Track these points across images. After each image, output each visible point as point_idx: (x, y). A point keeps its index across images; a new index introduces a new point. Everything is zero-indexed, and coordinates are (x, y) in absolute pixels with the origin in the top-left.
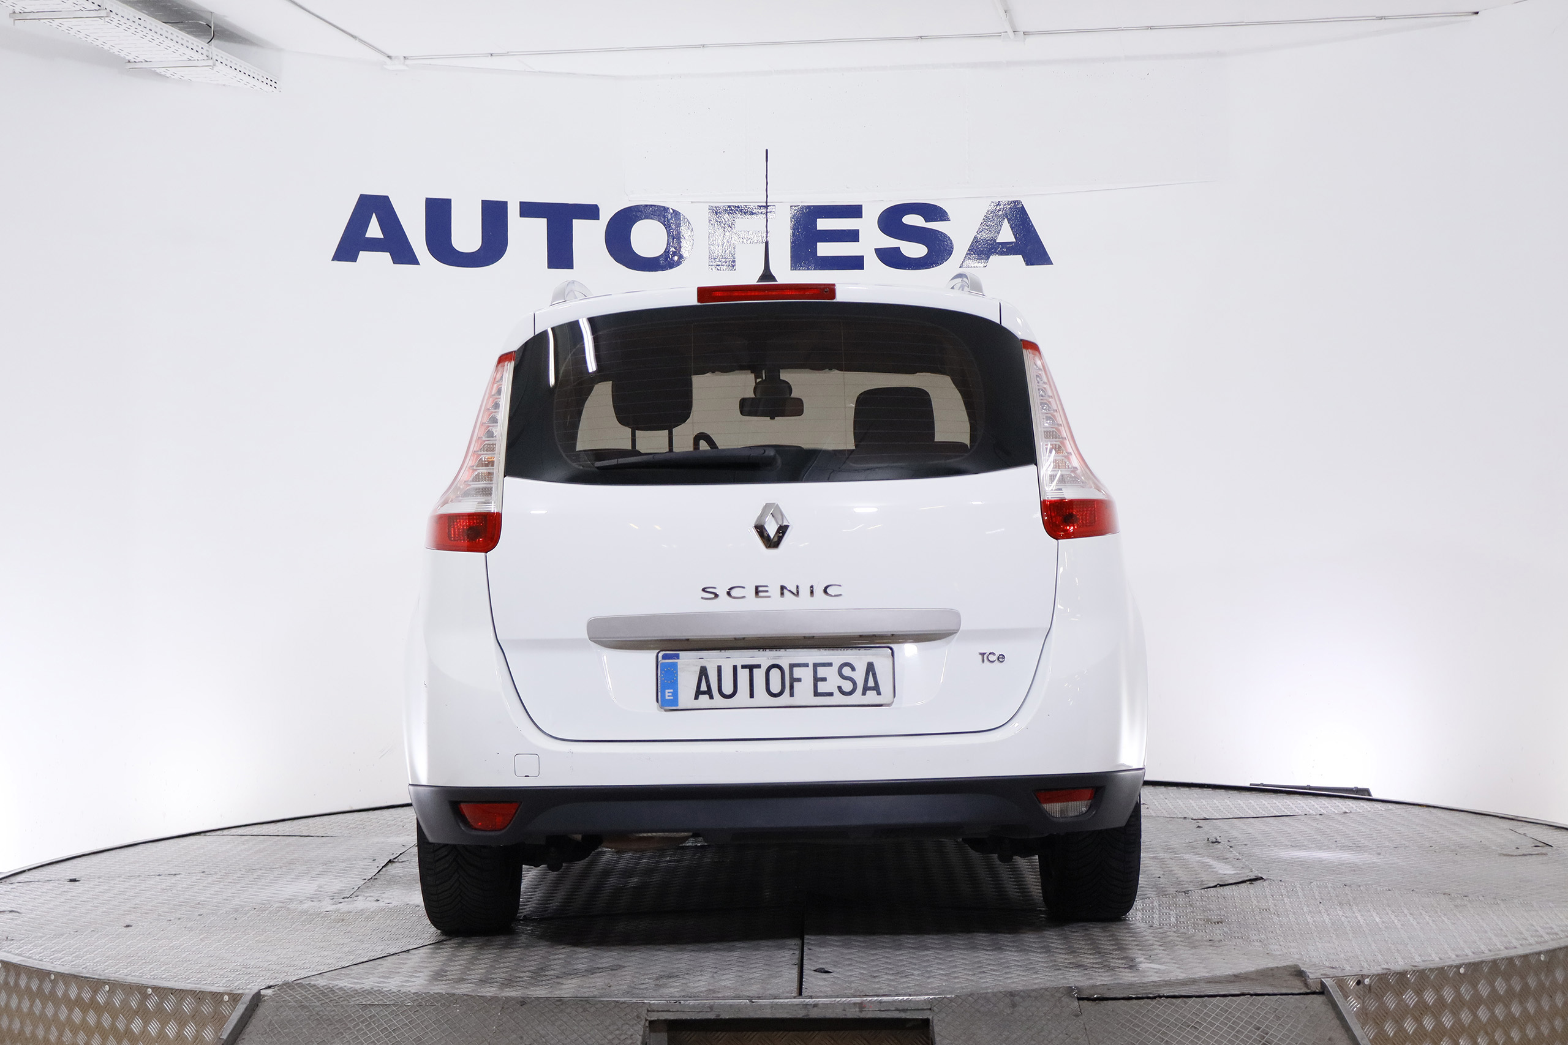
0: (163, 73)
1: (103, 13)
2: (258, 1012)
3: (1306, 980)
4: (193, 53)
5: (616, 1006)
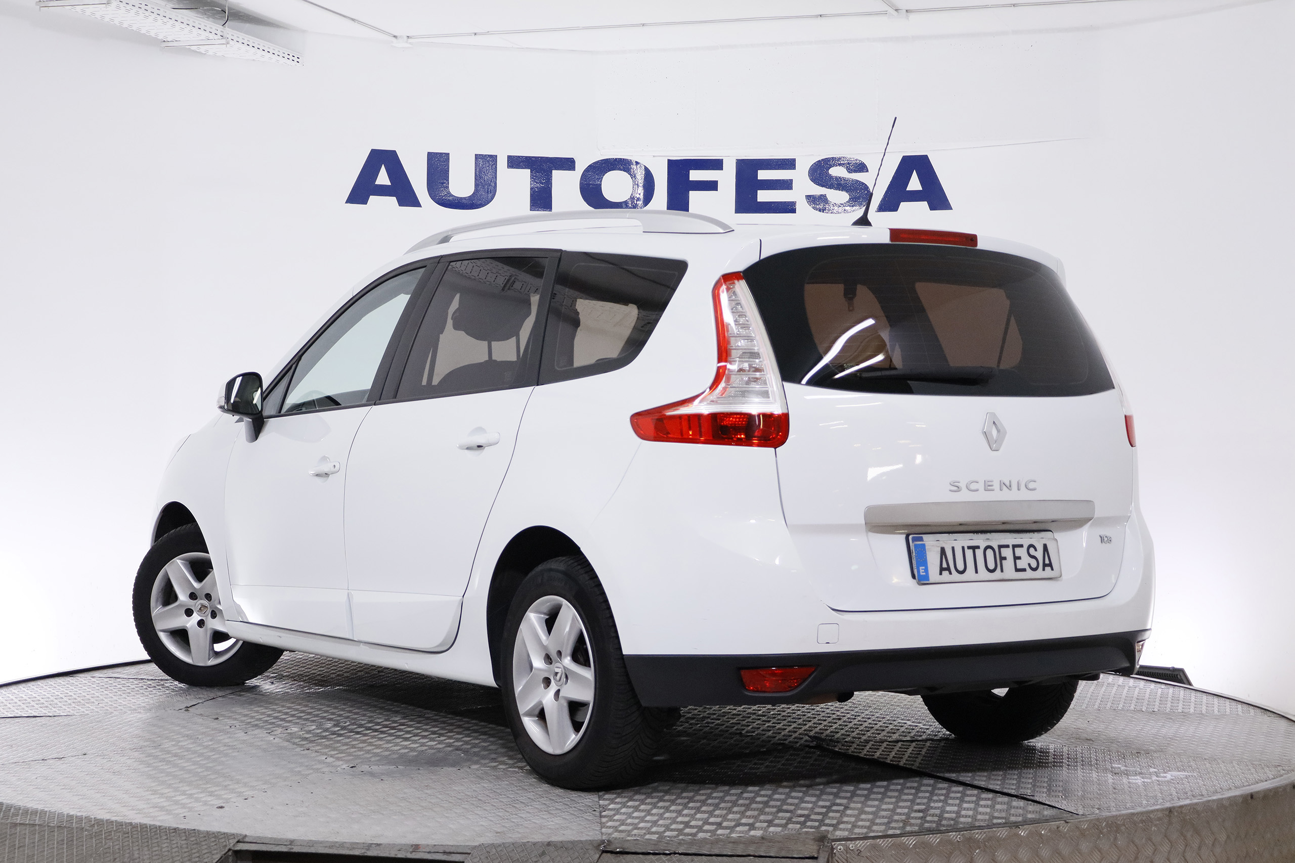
0: (197, 50)
5: (215, 837)
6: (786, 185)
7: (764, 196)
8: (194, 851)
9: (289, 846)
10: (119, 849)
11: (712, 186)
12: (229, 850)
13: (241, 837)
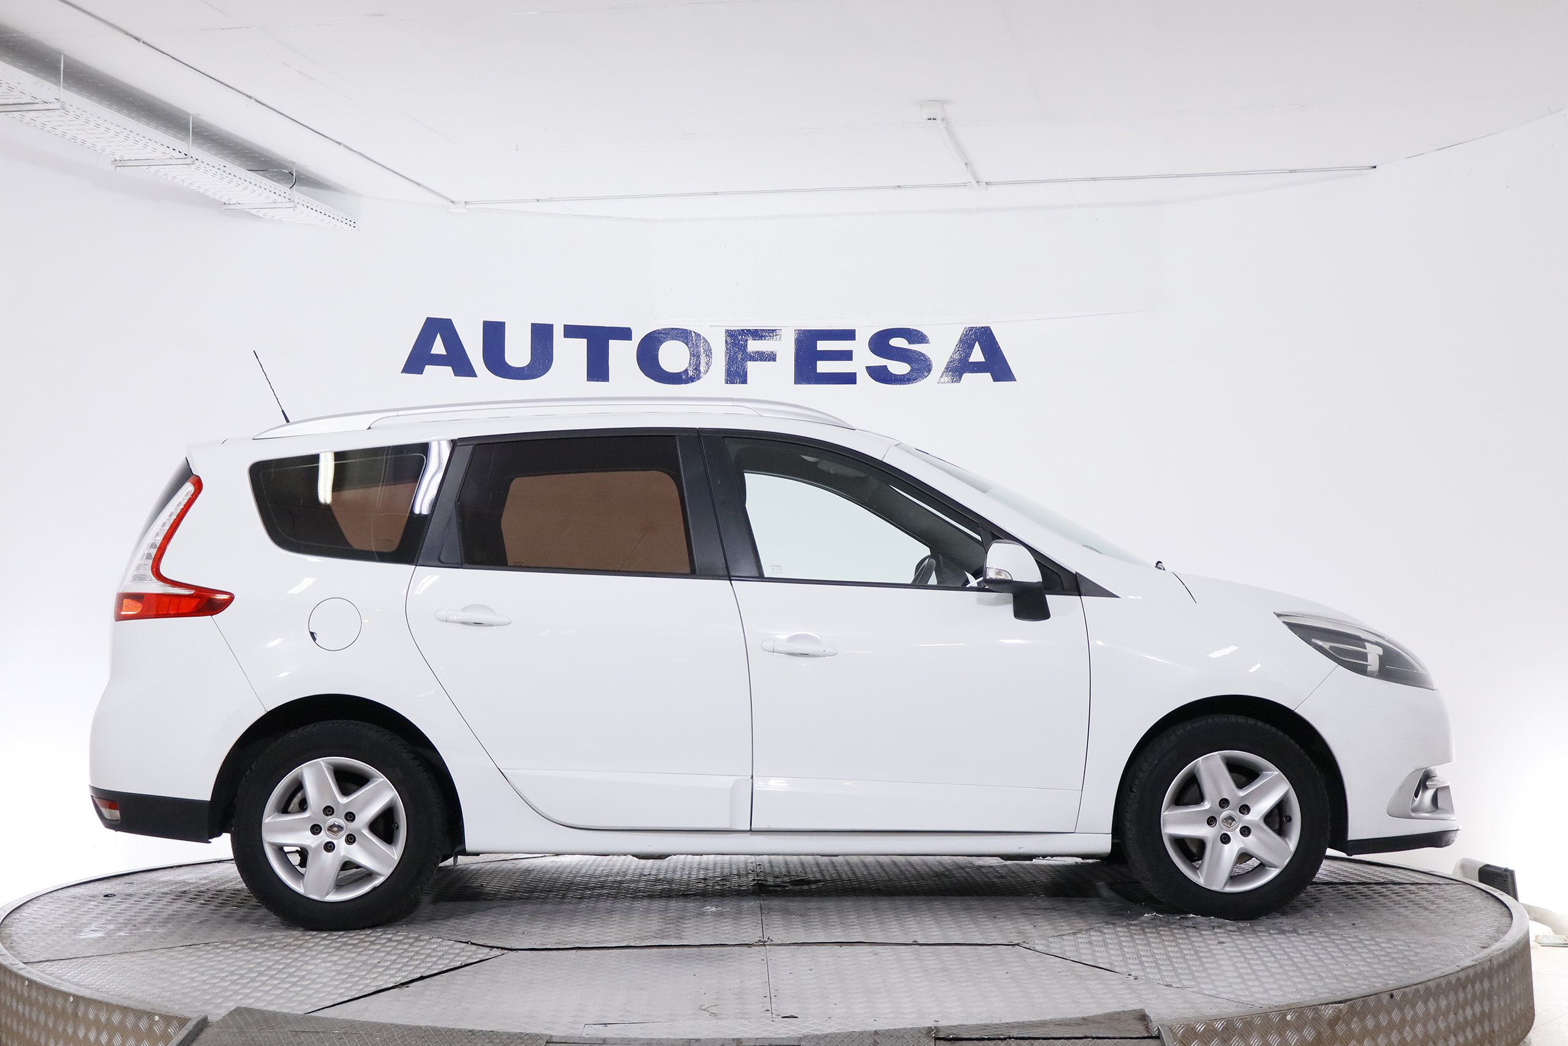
0: (256, 214)
1: (189, 161)
2: (201, 1037)
3: (1147, 1024)
4: (276, 197)
5: (520, 1038)
6: (847, 356)
7: (823, 367)
11: (771, 357)
13: (547, 1038)
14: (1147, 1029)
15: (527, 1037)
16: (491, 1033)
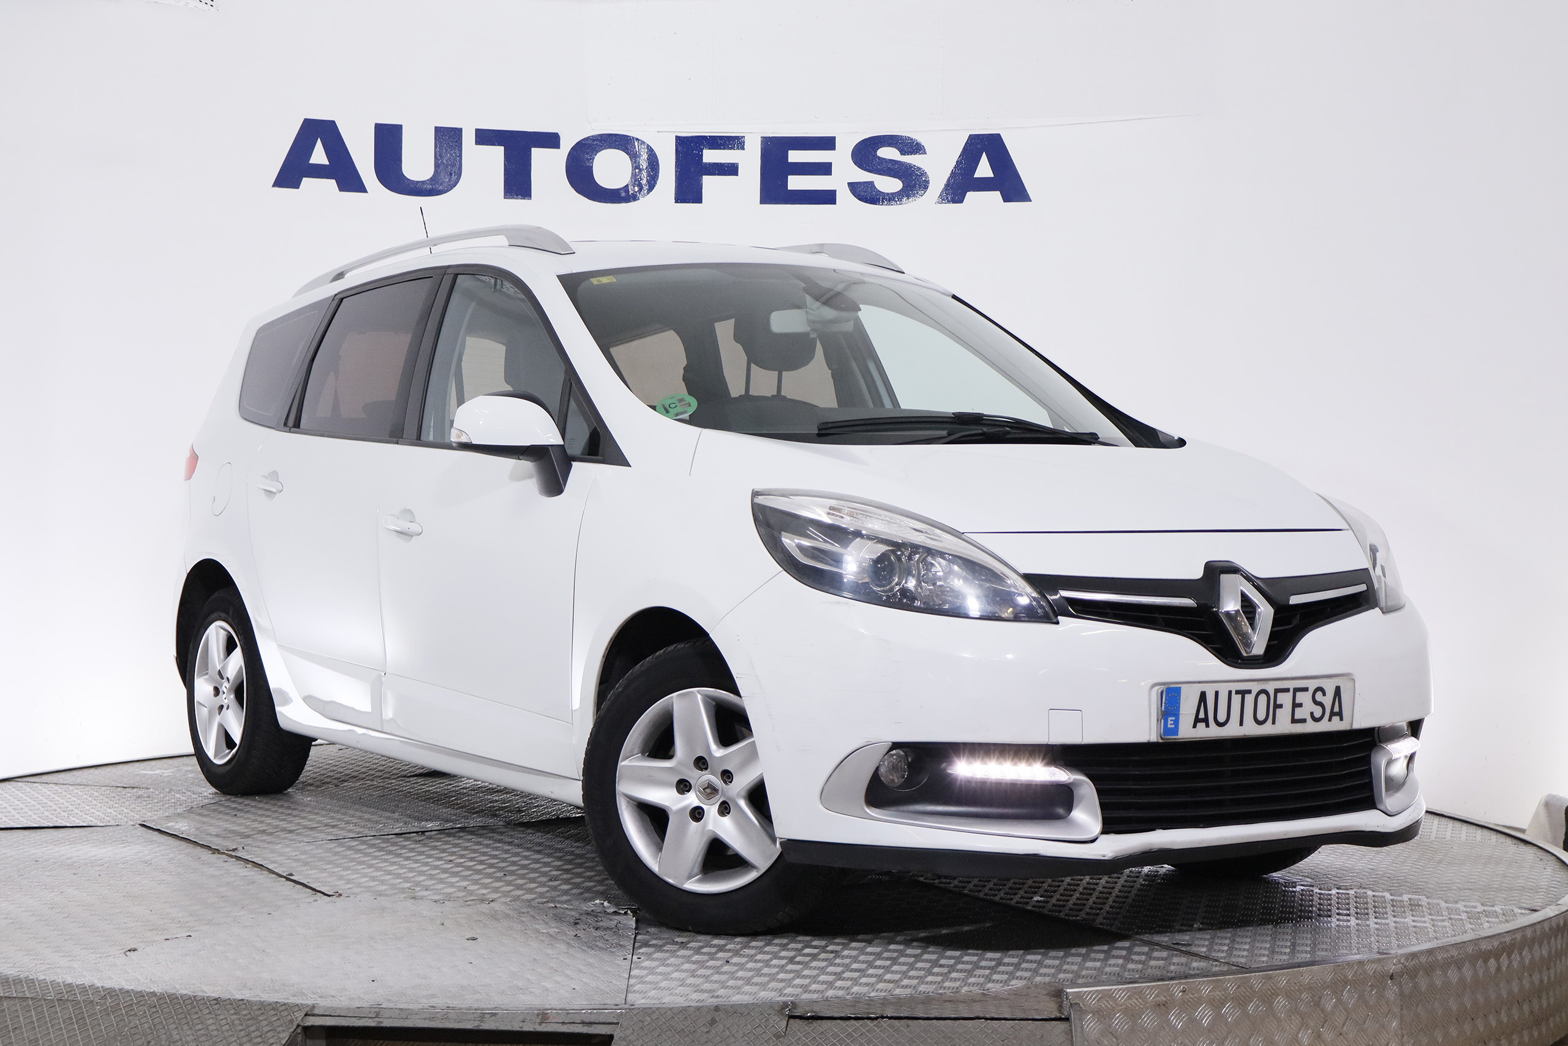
3: (1062, 1002)
5: (274, 1009)
6: (825, 169)
7: (795, 183)
8: (252, 1029)
9: (377, 1019)
10: (150, 1028)
11: (731, 170)
12: (298, 1026)
13: (308, 1009)
14: (1060, 1008)
15: (283, 1008)
16: (241, 1002)
